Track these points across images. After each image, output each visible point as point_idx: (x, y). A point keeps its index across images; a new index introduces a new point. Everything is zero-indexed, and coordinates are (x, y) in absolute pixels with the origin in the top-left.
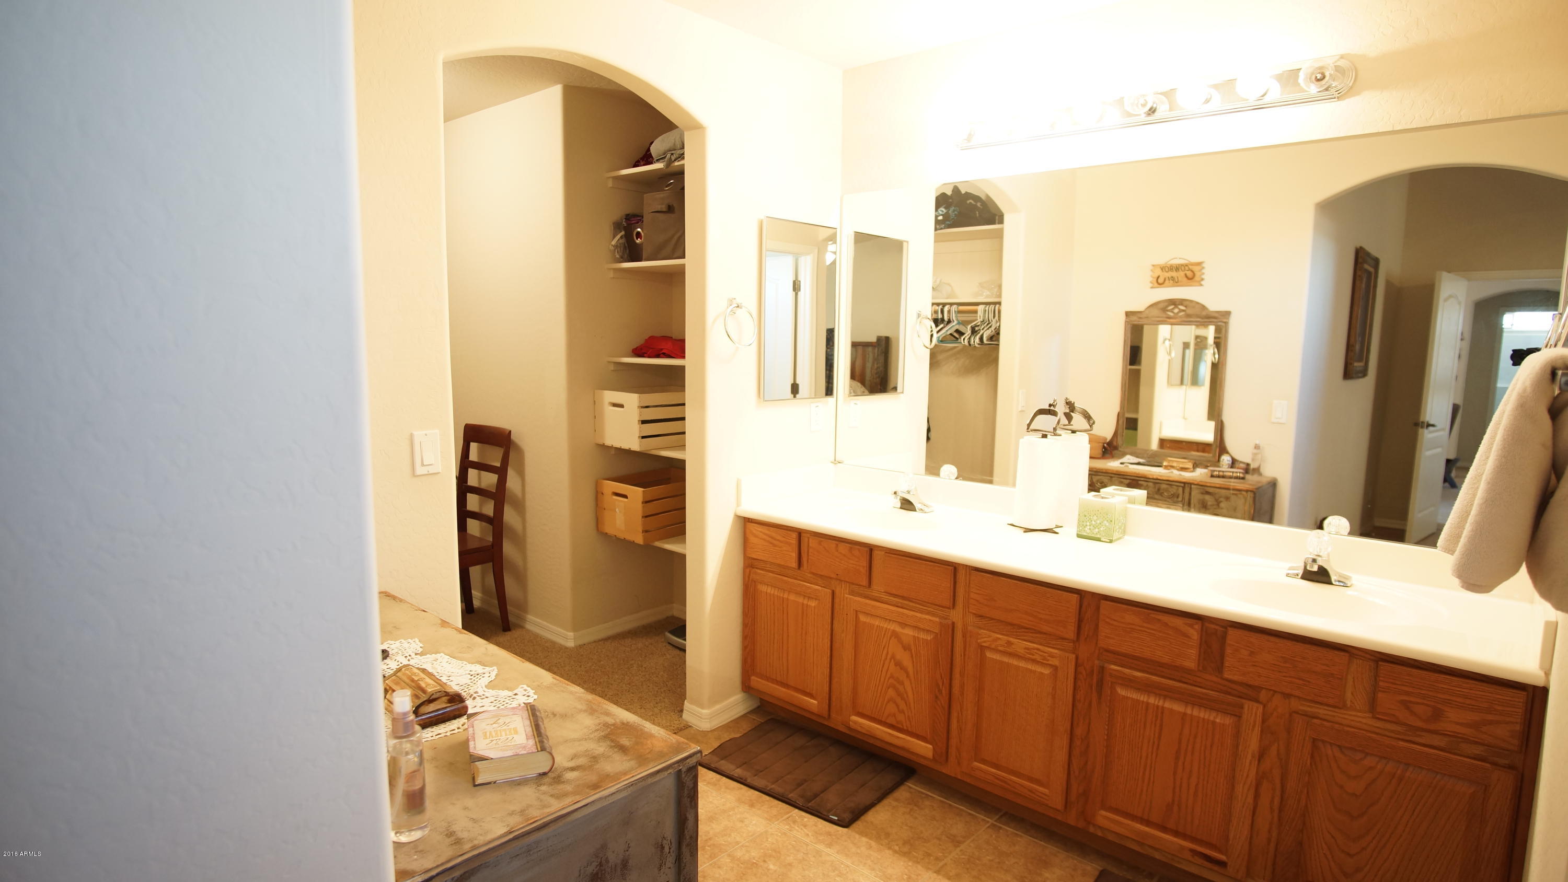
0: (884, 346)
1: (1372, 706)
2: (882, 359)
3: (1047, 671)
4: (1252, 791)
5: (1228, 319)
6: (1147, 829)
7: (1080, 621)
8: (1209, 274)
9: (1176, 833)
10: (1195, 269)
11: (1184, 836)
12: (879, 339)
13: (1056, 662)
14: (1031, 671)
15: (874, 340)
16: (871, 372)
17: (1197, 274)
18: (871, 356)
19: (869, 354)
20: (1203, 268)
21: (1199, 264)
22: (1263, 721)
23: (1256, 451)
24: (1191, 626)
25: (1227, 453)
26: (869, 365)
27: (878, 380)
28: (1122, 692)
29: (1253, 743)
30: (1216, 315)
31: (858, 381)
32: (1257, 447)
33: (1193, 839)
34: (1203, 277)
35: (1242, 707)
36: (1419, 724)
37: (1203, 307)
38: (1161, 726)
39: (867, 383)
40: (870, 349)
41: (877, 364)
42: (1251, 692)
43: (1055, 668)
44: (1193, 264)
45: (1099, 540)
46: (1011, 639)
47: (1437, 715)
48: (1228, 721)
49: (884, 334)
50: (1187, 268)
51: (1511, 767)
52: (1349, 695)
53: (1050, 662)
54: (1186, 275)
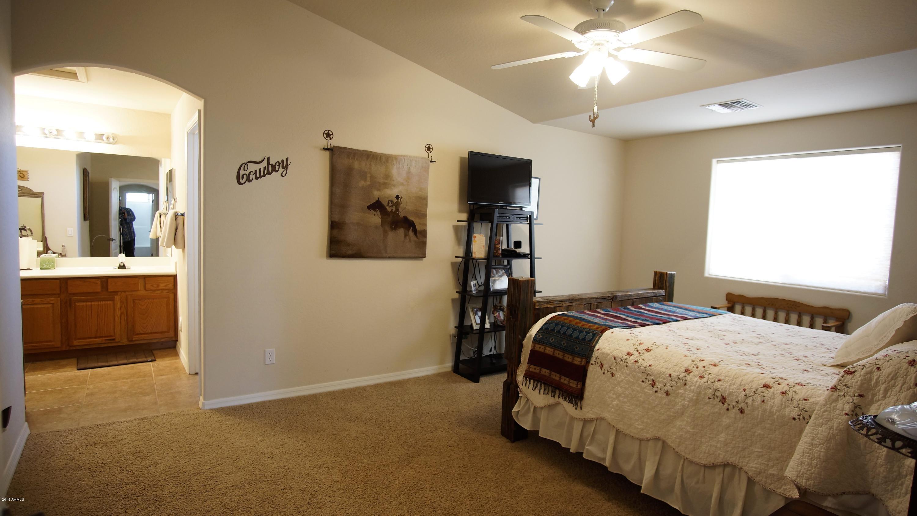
1: (145, 289)
3: (50, 306)
4: (120, 318)
5: (43, 195)
6: (91, 340)
7: (60, 288)
8: (31, 175)
9: (100, 337)
10: (25, 173)
11: (102, 337)
13: (53, 302)
14: (43, 307)
17: (26, 176)
20: (28, 173)
21: (26, 171)
22: (120, 299)
23: (63, 248)
24: (98, 280)
25: (50, 249)
28: (77, 304)
29: (118, 305)
30: (37, 193)
32: (63, 246)
33: (105, 337)
34: (28, 177)
35: (114, 297)
36: (155, 289)
37: (31, 190)
38: (92, 310)
42: (116, 293)
43: (53, 304)
44: (23, 171)
45: (50, 269)
46: (34, 300)
47: (158, 286)
48: (111, 302)
50: (20, 173)
51: (172, 293)
52: (139, 287)
53: (51, 302)
54: (20, 175)
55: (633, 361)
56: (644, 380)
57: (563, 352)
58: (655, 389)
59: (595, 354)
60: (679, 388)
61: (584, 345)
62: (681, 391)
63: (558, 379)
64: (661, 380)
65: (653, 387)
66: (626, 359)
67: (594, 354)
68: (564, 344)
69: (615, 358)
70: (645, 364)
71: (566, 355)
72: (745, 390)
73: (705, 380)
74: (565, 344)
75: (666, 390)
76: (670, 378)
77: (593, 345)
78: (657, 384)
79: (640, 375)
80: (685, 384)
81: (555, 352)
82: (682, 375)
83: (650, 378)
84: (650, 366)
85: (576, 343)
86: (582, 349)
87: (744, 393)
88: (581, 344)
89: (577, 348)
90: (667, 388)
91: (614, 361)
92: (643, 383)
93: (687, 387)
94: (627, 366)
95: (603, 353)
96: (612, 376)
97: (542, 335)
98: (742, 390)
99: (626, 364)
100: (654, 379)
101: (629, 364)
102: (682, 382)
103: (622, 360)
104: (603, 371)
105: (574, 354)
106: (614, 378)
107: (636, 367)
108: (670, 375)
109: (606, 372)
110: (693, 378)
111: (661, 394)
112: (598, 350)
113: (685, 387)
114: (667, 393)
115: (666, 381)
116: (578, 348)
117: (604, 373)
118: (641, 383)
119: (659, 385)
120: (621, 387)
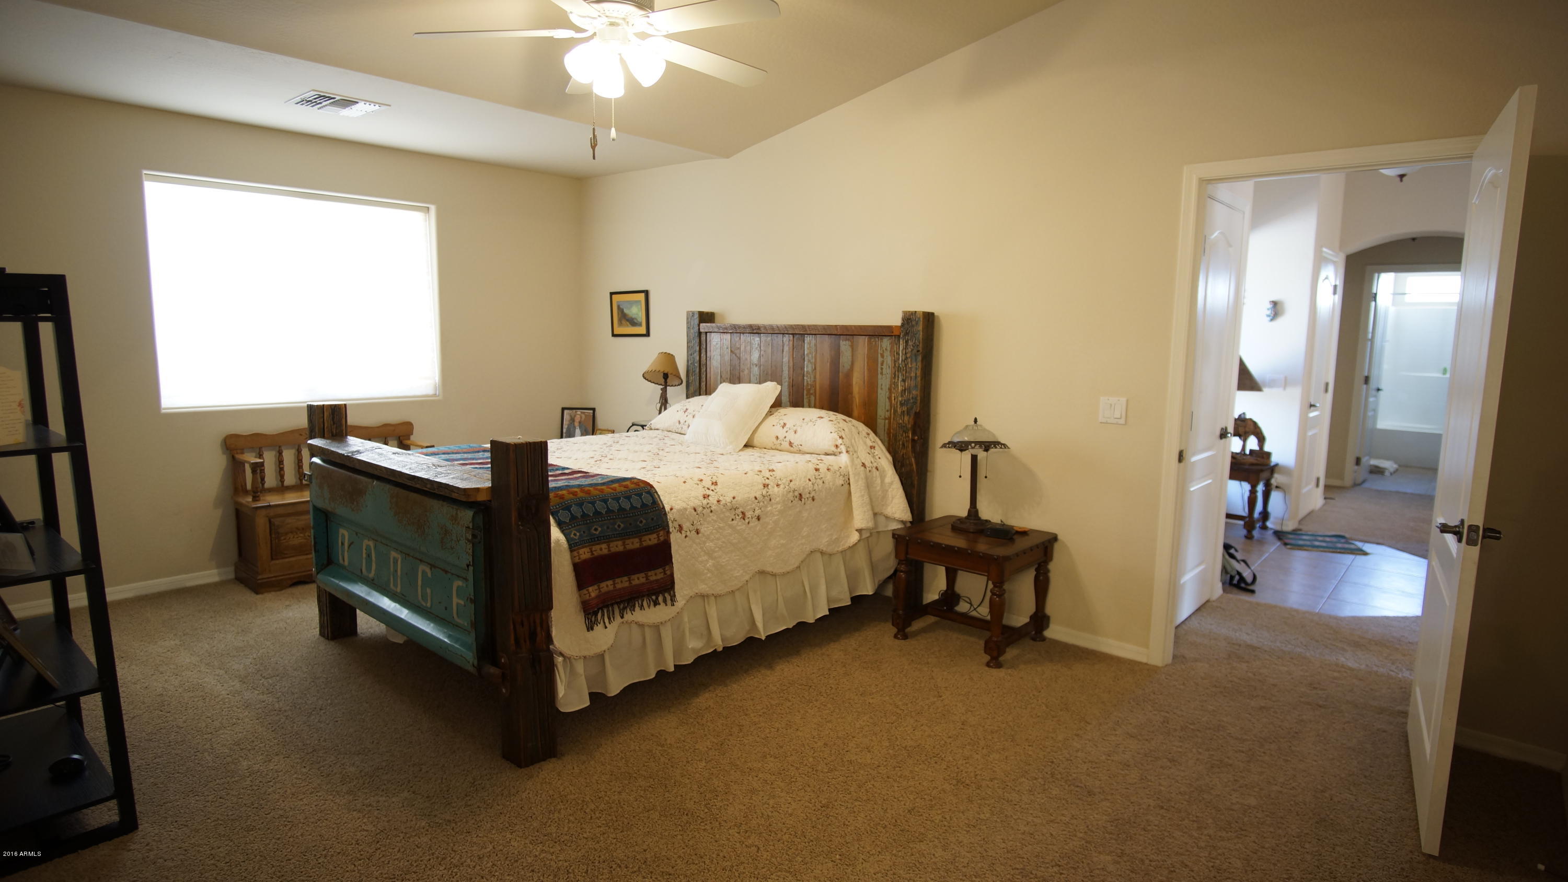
0: (921, 336)
2: (916, 368)
12: (909, 318)
15: (895, 320)
16: (890, 398)
18: (889, 360)
19: (882, 356)
26: (884, 381)
27: (906, 418)
31: (858, 419)
39: (881, 423)
40: (886, 343)
41: (904, 381)
49: (920, 306)
55: (715, 502)
56: (734, 517)
57: (621, 540)
58: (747, 521)
59: (670, 516)
60: (766, 507)
61: (651, 512)
62: (769, 508)
63: (626, 584)
64: (749, 507)
65: (744, 519)
66: (708, 504)
67: (668, 517)
68: (619, 526)
69: (695, 510)
70: (729, 499)
71: (627, 542)
72: (810, 480)
73: (782, 486)
74: (622, 525)
75: (757, 515)
76: (757, 501)
77: (662, 507)
78: (747, 514)
79: (728, 514)
80: (770, 500)
81: (611, 546)
82: (764, 493)
83: (739, 511)
84: (734, 498)
85: (636, 515)
86: (652, 519)
87: (810, 482)
88: (645, 513)
89: (641, 522)
90: (758, 512)
91: (695, 513)
92: (734, 522)
93: (773, 501)
94: (711, 511)
95: (679, 511)
96: (698, 533)
97: (576, 530)
98: (808, 481)
99: (709, 510)
100: (742, 510)
101: (713, 508)
102: (768, 499)
103: (704, 508)
104: (684, 535)
105: (638, 533)
106: (700, 535)
107: (722, 507)
108: (756, 498)
109: (688, 533)
110: (773, 490)
111: (754, 523)
112: (671, 509)
113: (771, 503)
114: (759, 518)
115: (754, 505)
116: (644, 521)
117: (686, 537)
118: (731, 523)
119: (749, 514)
120: (712, 541)
